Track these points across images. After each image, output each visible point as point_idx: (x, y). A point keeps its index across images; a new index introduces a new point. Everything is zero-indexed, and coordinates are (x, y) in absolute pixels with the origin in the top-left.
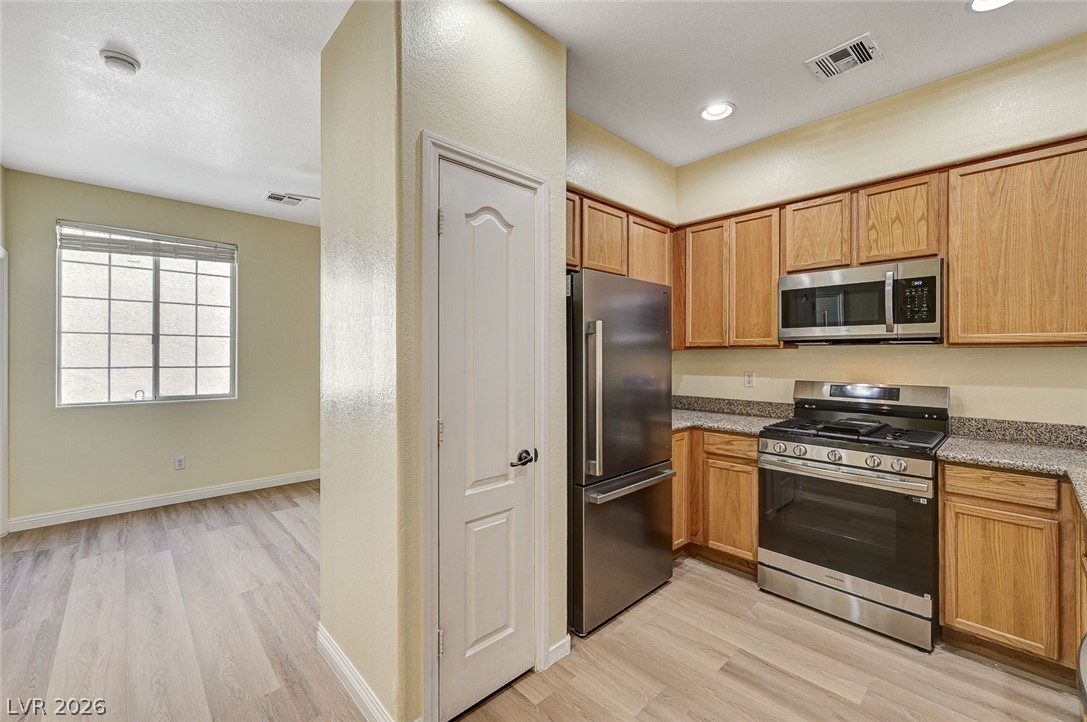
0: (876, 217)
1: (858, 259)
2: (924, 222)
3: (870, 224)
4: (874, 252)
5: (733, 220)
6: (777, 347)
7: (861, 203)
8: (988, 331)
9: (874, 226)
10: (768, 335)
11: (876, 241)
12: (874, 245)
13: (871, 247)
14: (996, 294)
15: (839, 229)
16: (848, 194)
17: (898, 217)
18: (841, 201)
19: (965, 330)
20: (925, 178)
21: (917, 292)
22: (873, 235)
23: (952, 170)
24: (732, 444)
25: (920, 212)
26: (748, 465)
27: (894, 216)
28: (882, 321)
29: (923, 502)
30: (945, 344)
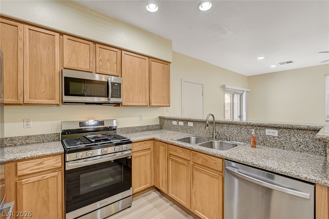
0: (102, 57)
1: (96, 70)
2: (116, 64)
3: (100, 59)
4: (101, 70)
5: (27, 27)
6: (58, 105)
7: (97, 49)
8: (130, 102)
9: (101, 60)
10: (53, 98)
11: (102, 66)
12: (101, 68)
13: (100, 68)
14: (131, 91)
15: (89, 56)
16: (92, 43)
18: (89, 45)
19: (125, 102)
20: (116, 50)
21: (116, 87)
22: (101, 64)
23: (122, 51)
24: (43, 164)
25: (115, 60)
26: (55, 172)
27: (107, 59)
28: (108, 97)
29: (130, 158)
30: (121, 106)
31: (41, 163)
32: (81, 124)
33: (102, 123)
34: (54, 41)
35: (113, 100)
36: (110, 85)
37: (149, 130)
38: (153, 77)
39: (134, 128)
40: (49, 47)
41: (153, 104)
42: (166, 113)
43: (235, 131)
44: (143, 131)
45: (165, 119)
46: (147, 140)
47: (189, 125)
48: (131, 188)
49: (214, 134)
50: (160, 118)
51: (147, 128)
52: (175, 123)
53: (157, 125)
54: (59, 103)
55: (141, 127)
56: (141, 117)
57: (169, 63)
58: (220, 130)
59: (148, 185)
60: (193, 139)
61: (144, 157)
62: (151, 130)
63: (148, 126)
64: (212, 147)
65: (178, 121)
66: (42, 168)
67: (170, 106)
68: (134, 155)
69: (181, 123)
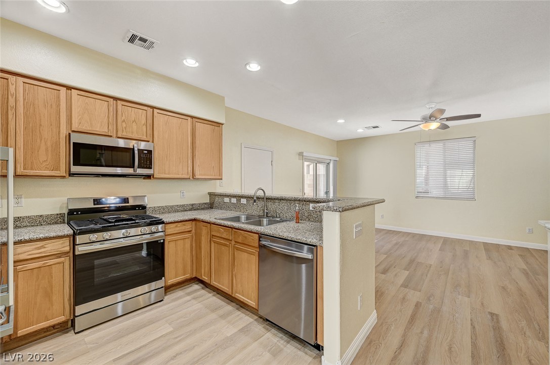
0: (125, 116)
1: (117, 134)
2: (145, 127)
3: (123, 119)
4: (125, 134)
6: (63, 177)
7: (118, 107)
8: (165, 174)
9: (124, 121)
10: (57, 168)
11: (126, 128)
12: (124, 130)
13: (123, 131)
14: (167, 160)
15: (107, 116)
16: (112, 100)
17: (135, 120)
18: (108, 101)
19: (158, 173)
20: (145, 108)
21: (145, 155)
22: (124, 125)
23: (155, 109)
24: (45, 247)
25: (144, 121)
26: (60, 257)
27: (133, 119)
28: (133, 167)
29: (162, 241)
30: (152, 178)
31: (43, 247)
32: (97, 201)
33: (126, 200)
34: (58, 97)
35: (140, 171)
36: (136, 152)
37: (195, 210)
38: (198, 142)
39: (172, 207)
40: (51, 105)
41: (197, 177)
42: (219, 188)
43: (286, 207)
44: (186, 211)
45: (216, 195)
46: (186, 221)
47: (242, 202)
48: (163, 278)
49: (265, 211)
50: (210, 194)
51: (191, 207)
52: (227, 200)
53: (205, 204)
54: (65, 175)
55: (183, 206)
56: (183, 193)
57: (221, 125)
58: (272, 206)
59: (188, 276)
60: (243, 218)
61: (182, 241)
62: (198, 209)
63: (192, 205)
64: (260, 225)
65: (230, 197)
66: (44, 252)
67: (221, 179)
68: (168, 239)
69: (234, 200)
